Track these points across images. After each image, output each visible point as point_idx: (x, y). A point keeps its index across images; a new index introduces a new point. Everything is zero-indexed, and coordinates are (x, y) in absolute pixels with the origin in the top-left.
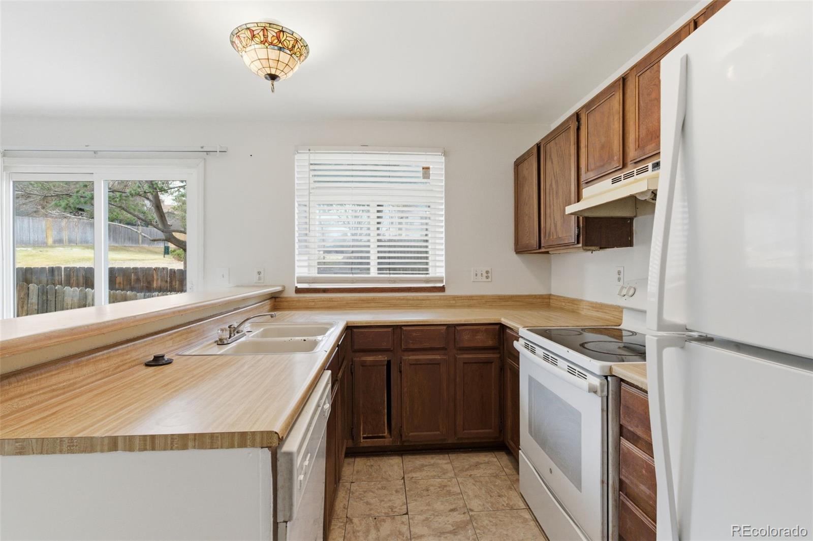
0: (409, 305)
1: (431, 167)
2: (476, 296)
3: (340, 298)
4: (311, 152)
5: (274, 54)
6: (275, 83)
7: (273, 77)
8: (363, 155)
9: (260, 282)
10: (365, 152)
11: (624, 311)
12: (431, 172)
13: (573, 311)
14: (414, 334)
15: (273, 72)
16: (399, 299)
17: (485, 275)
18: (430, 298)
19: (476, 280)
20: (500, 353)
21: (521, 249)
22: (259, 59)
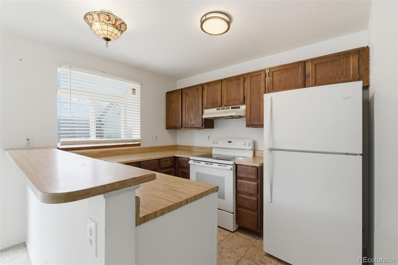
0: (125, 153)
1: (136, 89)
2: (153, 147)
3: (89, 152)
4: (71, 68)
5: (111, 29)
6: (108, 42)
7: (108, 40)
8: (102, 76)
9: (29, 145)
10: (103, 75)
11: (213, 149)
12: (136, 92)
13: (189, 150)
14: (145, 165)
15: (108, 37)
16: (121, 150)
17: (155, 138)
18: (135, 149)
19: (153, 140)
20: (174, 168)
21: (169, 127)
22: (108, 31)
